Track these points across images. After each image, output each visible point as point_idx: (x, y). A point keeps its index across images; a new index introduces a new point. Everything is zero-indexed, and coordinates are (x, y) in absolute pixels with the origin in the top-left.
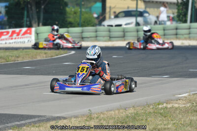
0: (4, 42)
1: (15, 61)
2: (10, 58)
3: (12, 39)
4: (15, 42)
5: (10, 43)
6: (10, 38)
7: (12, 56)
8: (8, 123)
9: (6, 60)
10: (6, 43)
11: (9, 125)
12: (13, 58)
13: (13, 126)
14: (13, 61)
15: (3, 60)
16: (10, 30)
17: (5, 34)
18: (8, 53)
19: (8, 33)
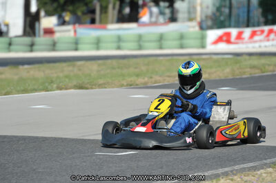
0: (257, 45)
1: (274, 71)
2: (267, 67)
3: (268, 40)
4: (272, 45)
5: (266, 46)
6: (266, 39)
7: (269, 65)
8: (266, 159)
9: (261, 70)
10: (260, 47)
11: (268, 161)
12: (271, 68)
13: (273, 163)
14: (271, 71)
15: (257, 71)
16: (266, 28)
17: (258, 33)
18: (263, 61)
19: (263, 32)
